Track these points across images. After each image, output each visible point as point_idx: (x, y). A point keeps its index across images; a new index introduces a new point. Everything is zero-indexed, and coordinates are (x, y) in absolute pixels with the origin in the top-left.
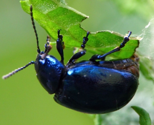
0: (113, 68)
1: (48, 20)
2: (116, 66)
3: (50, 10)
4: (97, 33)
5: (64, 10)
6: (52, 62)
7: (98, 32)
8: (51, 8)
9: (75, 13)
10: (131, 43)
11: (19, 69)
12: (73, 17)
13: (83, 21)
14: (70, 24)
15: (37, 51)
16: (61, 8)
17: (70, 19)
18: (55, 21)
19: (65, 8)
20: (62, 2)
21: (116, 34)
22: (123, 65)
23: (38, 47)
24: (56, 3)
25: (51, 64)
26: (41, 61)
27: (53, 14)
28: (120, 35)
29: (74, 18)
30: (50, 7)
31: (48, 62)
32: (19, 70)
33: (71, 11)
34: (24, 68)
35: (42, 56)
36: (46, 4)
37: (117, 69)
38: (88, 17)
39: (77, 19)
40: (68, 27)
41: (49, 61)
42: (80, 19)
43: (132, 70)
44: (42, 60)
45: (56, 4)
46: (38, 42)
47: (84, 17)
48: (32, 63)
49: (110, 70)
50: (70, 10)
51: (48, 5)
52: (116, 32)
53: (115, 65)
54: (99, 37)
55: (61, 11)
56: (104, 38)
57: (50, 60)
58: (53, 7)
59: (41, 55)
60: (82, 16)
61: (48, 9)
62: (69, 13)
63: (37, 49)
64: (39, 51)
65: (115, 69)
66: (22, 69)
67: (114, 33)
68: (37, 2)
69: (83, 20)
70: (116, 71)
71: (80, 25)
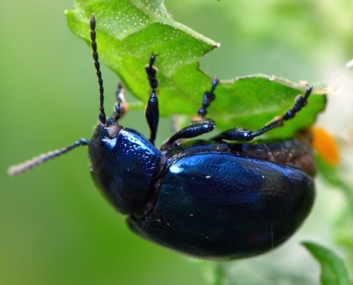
0: (267, 159)
1: (127, 53)
2: (273, 155)
3: (132, 30)
4: (236, 82)
5: (163, 31)
6: (135, 144)
7: (240, 80)
8: (135, 26)
9: (188, 35)
11: (51, 153)
12: (182, 44)
13: (206, 55)
14: (175, 62)
15: (98, 118)
16: (158, 24)
17: (177, 50)
18: (142, 56)
19: (166, 25)
20: (160, 13)
21: (282, 81)
22: (287, 154)
23: (102, 110)
24: (146, 13)
25: (133, 148)
26: (106, 140)
27: (138, 39)
28: (289, 83)
29: (185, 48)
30: (131, 24)
31: (124, 143)
32: (51, 157)
33: (180, 32)
34: (64, 152)
35: (111, 129)
36: (123, 16)
37: (276, 164)
38: (219, 45)
39: (192, 51)
40: (171, 69)
41: (127, 142)
42: (200, 51)
43: (304, 165)
44: (111, 138)
45: (148, 17)
46: (102, 98)
48: (84, 143)
49: (262, 165)
50: (177, 30)
51: (127, 18)
52: (281, 78)
53: (270, 153)
55: (157, 33)
57: (129, 139)
58: (138, 24)
59: (108, 128)
60: (206, 44)
61: (127, 29)
62: (174, 37)
63: (99, 112)
64: (103, 118)
65: (273, 162)
66: (57, 155)
67: (276, 79)
68: (101, 13)
69: (206, 52)
70: (275, 167)
71: (198, 64)
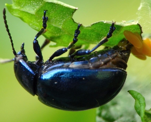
10: (132, 29)
12: (62, 11)
23: (13, 49)
29: (64, 13)
38: (77, 8)
39: (68, 14)
45: (43, 0)
47: (73, 9)
54: (96, 29)
56: (102, 30)
60: (71, 9)
62: (57, 8)
64: (15, 53)
67: (107, 22)
